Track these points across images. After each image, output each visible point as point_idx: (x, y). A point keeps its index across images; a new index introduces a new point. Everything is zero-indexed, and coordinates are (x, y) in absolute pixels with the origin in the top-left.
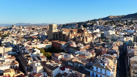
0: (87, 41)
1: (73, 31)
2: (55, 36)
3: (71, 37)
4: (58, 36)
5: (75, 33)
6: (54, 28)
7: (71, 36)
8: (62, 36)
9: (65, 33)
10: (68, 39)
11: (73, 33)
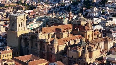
0: (91, 57)
1: (62, 30)
2: (23, 41)
3: (58, 47)
4: (29, 43)
5: (65, 35)
6: (20, 23)
7: (57, 45)
8: (38, 44)
9: (44, 38)
10: (50, 51)
11: (62, 35)
